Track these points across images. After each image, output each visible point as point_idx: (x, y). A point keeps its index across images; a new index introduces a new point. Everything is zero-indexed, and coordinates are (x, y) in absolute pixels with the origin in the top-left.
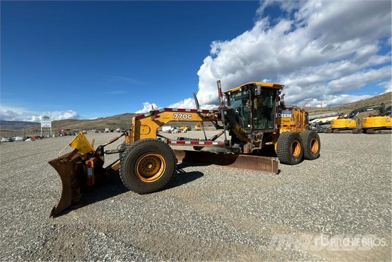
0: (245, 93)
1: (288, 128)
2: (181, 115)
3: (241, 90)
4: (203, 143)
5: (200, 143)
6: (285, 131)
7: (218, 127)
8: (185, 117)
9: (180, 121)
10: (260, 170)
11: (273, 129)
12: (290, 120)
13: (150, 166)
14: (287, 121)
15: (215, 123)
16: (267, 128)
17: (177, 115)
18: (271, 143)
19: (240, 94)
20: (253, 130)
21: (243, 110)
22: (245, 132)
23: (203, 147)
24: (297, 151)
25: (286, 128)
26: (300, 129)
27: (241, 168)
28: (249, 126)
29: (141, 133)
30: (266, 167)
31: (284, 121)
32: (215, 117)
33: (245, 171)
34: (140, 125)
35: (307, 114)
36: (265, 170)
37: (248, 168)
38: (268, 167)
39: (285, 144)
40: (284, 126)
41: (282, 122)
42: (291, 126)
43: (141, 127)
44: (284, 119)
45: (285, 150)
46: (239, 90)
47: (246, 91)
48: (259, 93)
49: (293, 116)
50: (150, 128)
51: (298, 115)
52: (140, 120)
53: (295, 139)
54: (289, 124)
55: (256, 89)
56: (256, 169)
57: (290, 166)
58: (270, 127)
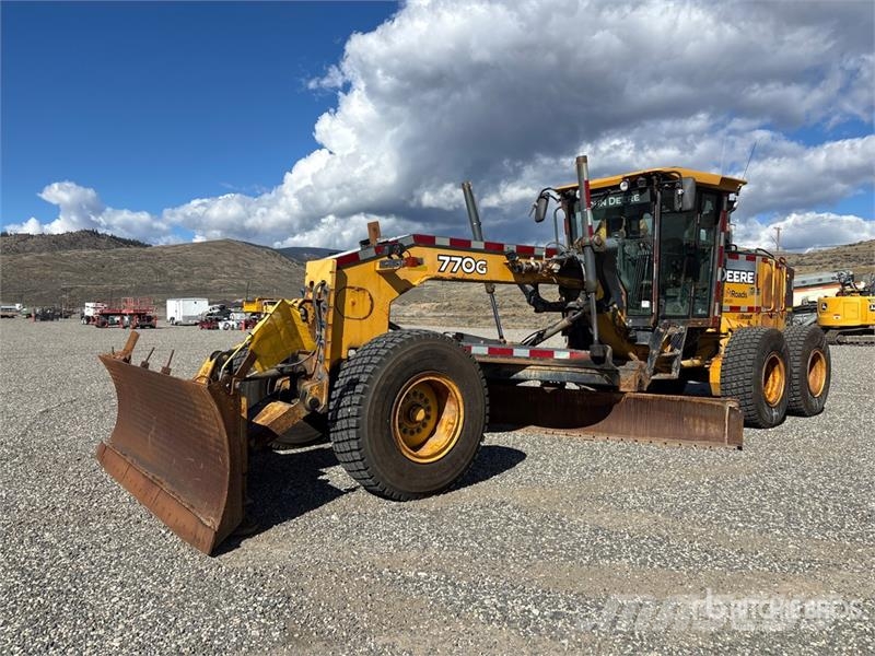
0: (636, 198)
1: (743, 317)
2: (459, 260)
3: (624, 187)
4: (525, 352)
5: (517, 352)
6: (735, 324)
7: (541, 306)
8: (469, 265)
9: (454, 279)
10: (690, 438)
11: (708, 316)
12: (748, 291)
13: (420, 415)
14: (740, 296)
15: (530, 288)
16: (692, 313)
17: (447, 259)
18: (697, 362)
19: (616, 201)
20: (660, 317)
21: (624, 254)
22: (629, 323)
23: (523, 367)
24: (776, 387)
25: (737, 314)
26: (772, 322)
27: (628, 434)
28: (645, 304)
29: (346, 315)
30: (706, 428)
31: (733, 293)
32: (551, 270)
33: (643, 443)
34: (345, 287)
35: (791, 273)
36: (705, 438)
37: (651, 436)
38: (713, 430)
39: (750, 363)
40: (735, 309)
41: (727, 297)
42: (750, 309)
43: (348, 292)
44: (732, 287)
45: (748, 382)
46: (618, 187)
47: (642, 191)
48: (689, 203)
49: (756, 279)
50: (371, 299)
51: (770, 276)
52: (345, 271)
53: (772, 350)
54: (744, 304)
55: (680, 192)
56: (676, 436)
57: (759, 431)
58: (700, 311)
